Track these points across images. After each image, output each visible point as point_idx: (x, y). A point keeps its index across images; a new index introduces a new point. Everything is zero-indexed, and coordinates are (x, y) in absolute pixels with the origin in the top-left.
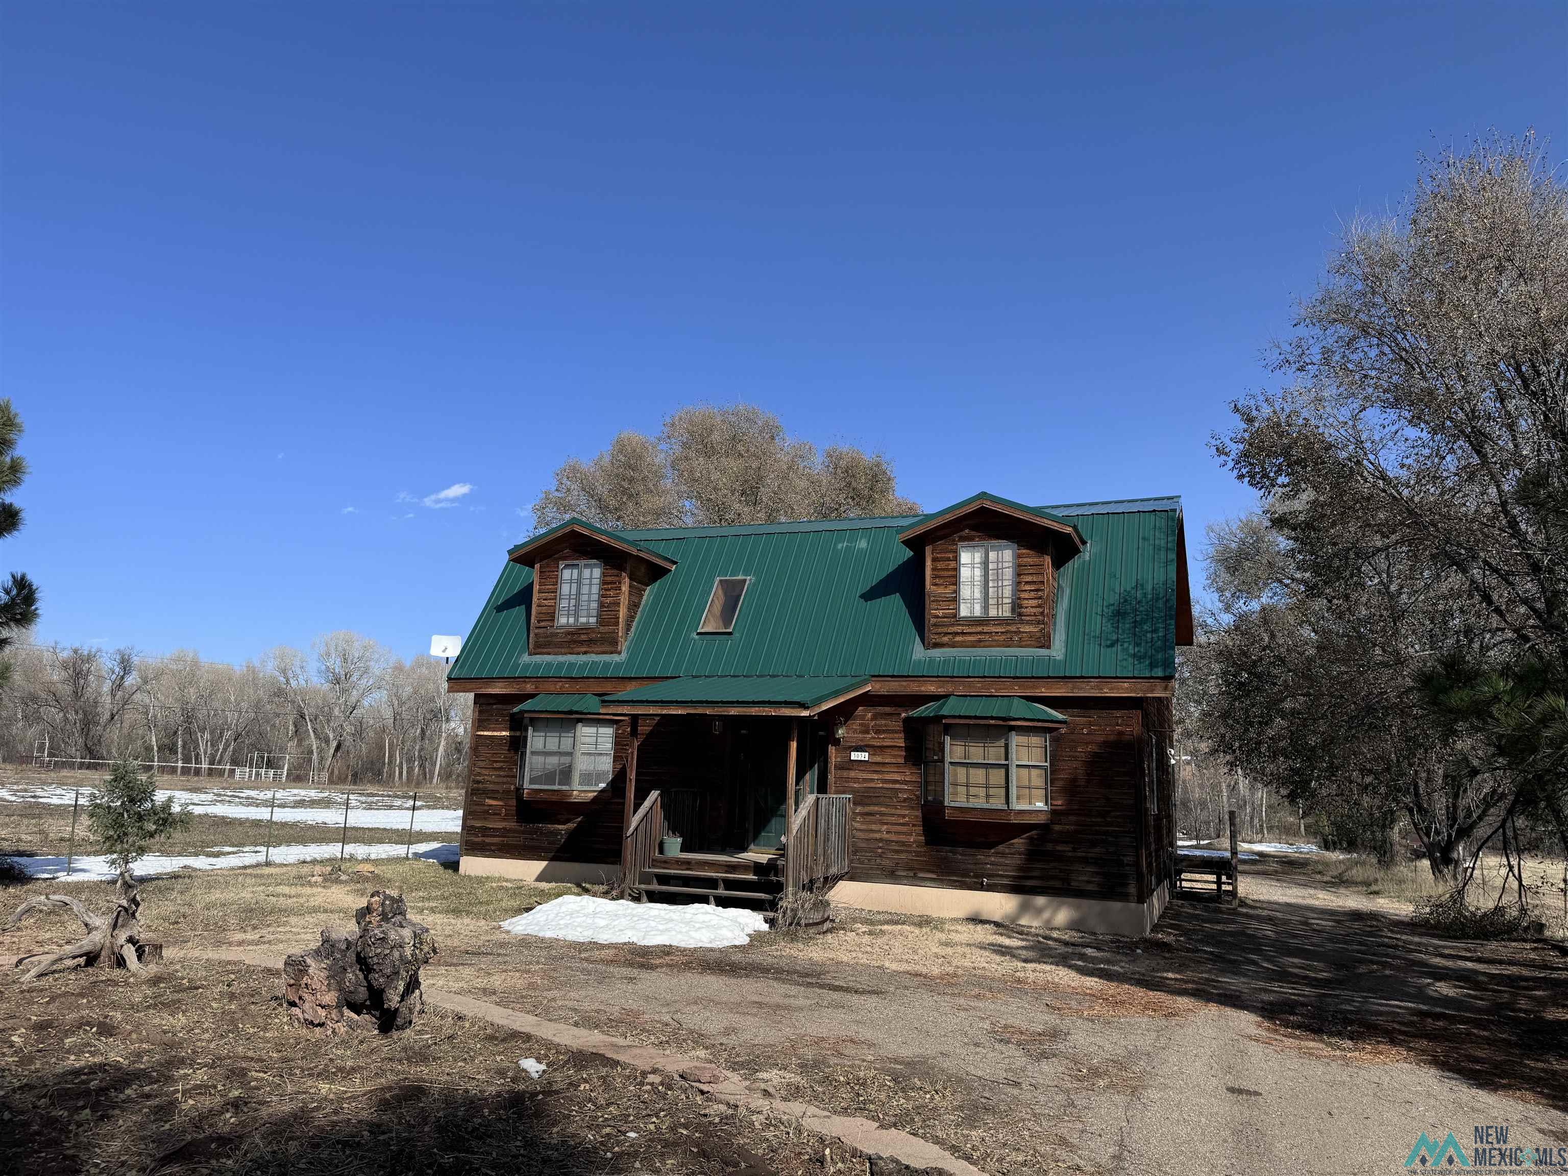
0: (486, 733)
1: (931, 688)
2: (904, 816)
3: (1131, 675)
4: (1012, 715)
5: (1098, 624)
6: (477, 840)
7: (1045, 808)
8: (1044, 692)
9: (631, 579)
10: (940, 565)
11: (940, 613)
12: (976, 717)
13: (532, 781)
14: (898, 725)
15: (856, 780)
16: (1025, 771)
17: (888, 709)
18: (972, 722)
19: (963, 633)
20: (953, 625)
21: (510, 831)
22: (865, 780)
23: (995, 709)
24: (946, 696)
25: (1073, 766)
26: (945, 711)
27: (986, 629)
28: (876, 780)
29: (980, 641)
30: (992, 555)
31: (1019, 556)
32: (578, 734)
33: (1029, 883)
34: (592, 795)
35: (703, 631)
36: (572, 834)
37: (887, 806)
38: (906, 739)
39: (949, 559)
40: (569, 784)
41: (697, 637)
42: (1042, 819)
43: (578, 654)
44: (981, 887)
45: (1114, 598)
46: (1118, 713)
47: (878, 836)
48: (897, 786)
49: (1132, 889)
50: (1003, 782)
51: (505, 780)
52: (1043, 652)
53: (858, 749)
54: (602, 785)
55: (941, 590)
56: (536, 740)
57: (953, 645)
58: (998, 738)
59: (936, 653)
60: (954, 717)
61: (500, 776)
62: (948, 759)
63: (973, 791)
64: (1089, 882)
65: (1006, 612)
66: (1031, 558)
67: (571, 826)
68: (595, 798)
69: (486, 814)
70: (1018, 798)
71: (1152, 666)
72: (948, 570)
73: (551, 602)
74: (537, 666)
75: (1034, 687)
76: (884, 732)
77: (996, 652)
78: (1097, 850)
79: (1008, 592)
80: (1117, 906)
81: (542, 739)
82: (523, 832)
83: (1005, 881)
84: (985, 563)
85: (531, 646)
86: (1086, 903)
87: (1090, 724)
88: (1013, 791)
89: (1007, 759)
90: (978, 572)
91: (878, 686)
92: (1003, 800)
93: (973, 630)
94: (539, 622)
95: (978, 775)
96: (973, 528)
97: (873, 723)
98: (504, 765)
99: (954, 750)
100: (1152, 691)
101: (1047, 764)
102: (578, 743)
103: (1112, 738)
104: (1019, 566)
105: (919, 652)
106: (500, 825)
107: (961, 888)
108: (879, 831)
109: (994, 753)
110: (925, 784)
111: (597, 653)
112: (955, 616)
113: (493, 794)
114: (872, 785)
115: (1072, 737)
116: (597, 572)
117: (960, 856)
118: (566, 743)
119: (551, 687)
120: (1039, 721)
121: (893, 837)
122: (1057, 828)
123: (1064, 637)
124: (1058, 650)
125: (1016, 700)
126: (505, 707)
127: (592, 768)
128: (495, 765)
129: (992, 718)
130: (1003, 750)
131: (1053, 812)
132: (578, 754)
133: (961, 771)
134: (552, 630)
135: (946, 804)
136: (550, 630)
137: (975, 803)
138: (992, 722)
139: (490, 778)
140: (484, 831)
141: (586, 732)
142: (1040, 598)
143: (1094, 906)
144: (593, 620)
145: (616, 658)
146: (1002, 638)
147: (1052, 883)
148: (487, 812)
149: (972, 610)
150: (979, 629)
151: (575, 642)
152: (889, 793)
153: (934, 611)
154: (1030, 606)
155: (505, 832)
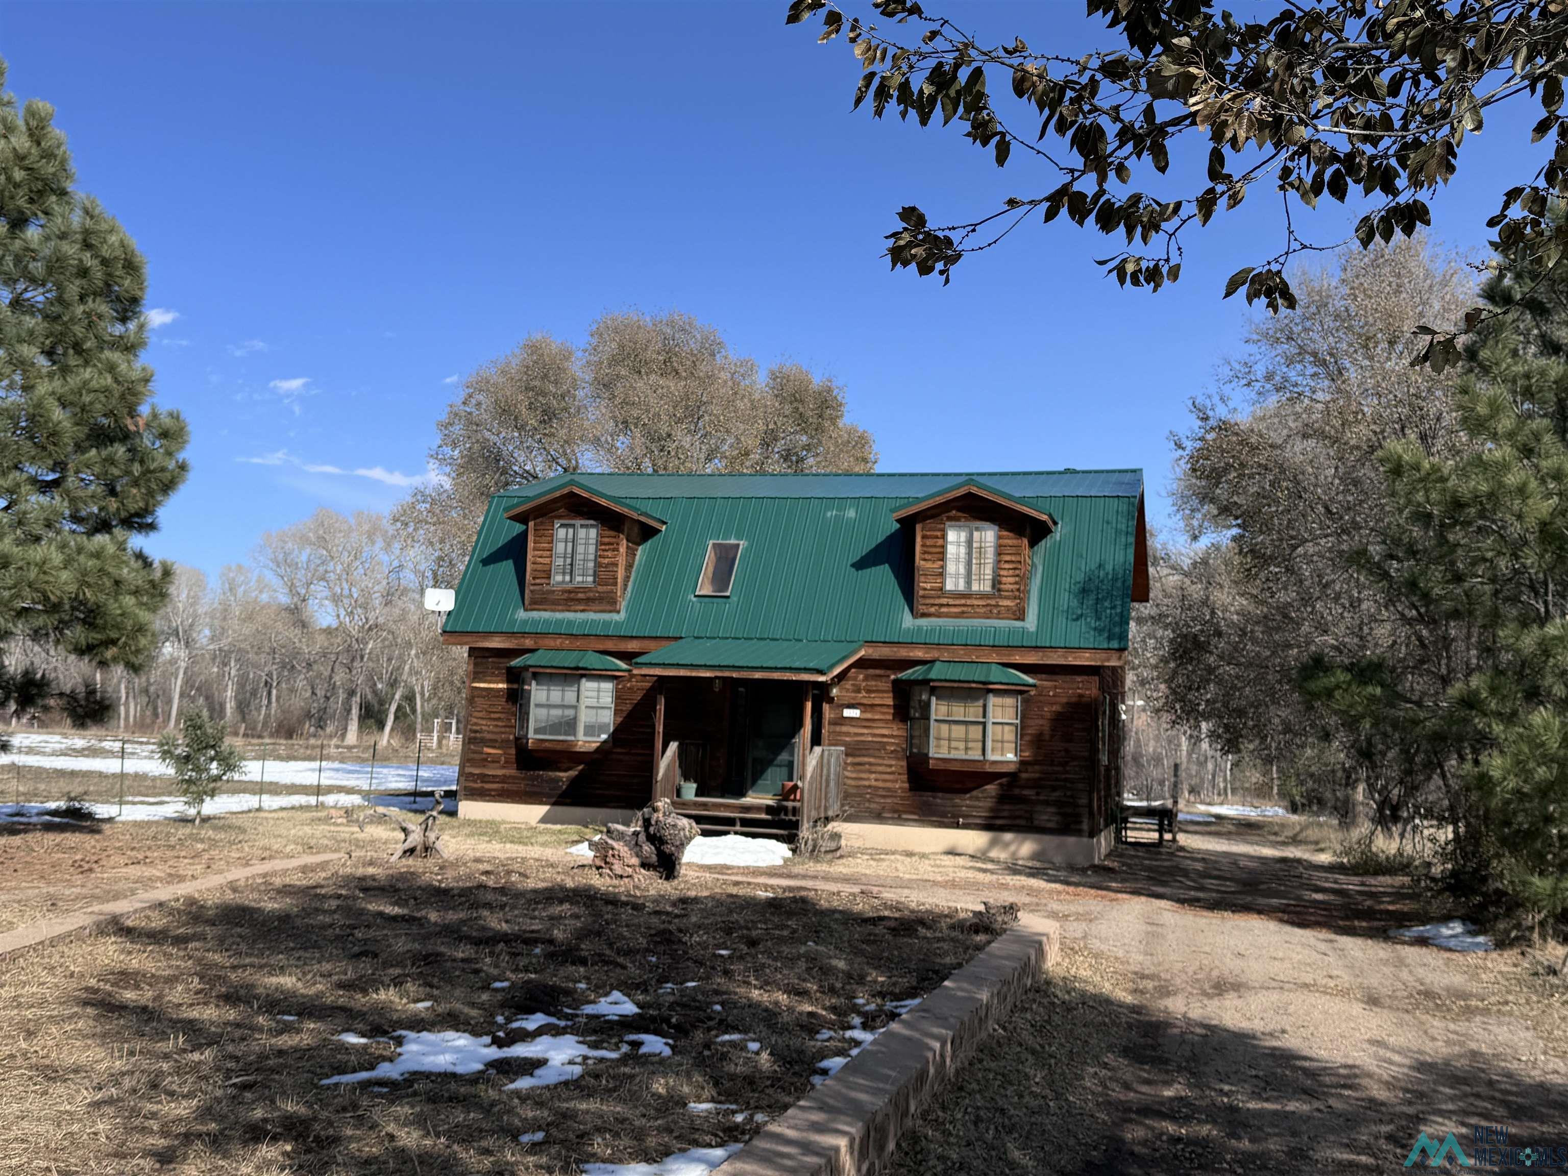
0: (482, 685)
1: (919, 654)
2: (891, 766)
3: (1091, 646)
4: (992, 679)
5: (1065, 599)
6: (475, 785)
7: (1015, 759)
8: (1018, 659)
9: (628, 540)
10: (929, 542)
11: (928, 586)
12: (960, 681)
13: (537, 731)
14: (888, 686)
15: (847, 734)
16: (1000, 727)
17: (878, 672)
18: (956, 685)
19: (948, 605)
20: (939, 597)
21: (510, 777)
22: (856, 734)
23: (978, 674)
24: (932, 662)
25: (1041, 723)
26: (933, 675)
27: (969, 602)
28: (867, 735)
29: (963, 612)
30: (976, 535)
31: (1000, 537)
32: (582, 688)
33: (999, 822)
34: (595, 745)
35: (701, 593)
36: (574, 781)
37: (875, 757)
38: (894, 698)
39: (937, 537)
40: (575, 735)
41: (694, 599)
42: (1012, 768)
43: (576, 611)
44: (957, 826)
45: (1080, 577)
46: (1079, 679)
47: (866, 783)
48: (885, 740)
49: (1085, 827)
50: (980, 737)
51: (503, 730)
52: (1018, 624)
53: (851, 706)
54: (604, 737)
55: (929, 565)
56: (538, 693)
57: (939, 615)
58: (977, 699)
59: (923, 622)
60: (941, 680)
61: (497, 726)
62: (933, 717)
63: (954, 744)
64: (1049, 821)
65: (986, 587)
66: (1011, 540)
67: (573, 773)
68: (598, 748)
69: (484, 761)
70: (993, 750)
71: (1109, 639)
72: (935, 546)
73: (547, 560)
74: (535, 622)
75: (1009, 655)
76: (874, 691)
77: (977, 622)
78: (1057, 794)
79: (988, 571)
80: (1071, 840)
81: (545, 693)
82: (523, 779)
83: (978, 821)
84: (970, 542)
85: (527, 602)
86: (1047, 838)
87: (1056, 687)
88: (989, 744)
89: (984, 716)
90: (963, 550)
91: (870, 651)
92: (980, 752)
93: (957, 602)
94: (534, 578)
95: (958, 731)
96: (959, 509)
97: (864, 684)
98: (502, 716)
99: (938, 709)
100: (1108, 660)
101: (1018, 721)
102: (582, 697)
103: (1074, 700)
104: (1000, 546)
105: (908, 621)
106: (500, 772)
107: (940, 827)
108: (868, 779)
109: (972, 711)
110: (910, 739)
111: (595, 612)
112: (941, 589)
113: (492, 743)
114: (862, 738)
115: (1041, 698)
116: (593, 532)
117: (940, 800)
118: (570, 695)
119: (551, 643)
120: (1013, 684)
121: (880, 784)
122: (1024, 775)
123: (1036, 612)
124: (1031, 622)
125: (994, 667)
126: (502, 660)
127: (593, 720)
128: (493, 716)
129: (974, 682)
130: (981, 709)
131: (1022, 763)
132: (582, 707)
133: (945, 727)
134: (548, 588)
135: (931, 755)
136: (546, 588)
137: (954, 755)
138: (974, 685)
139: (487, 727)
140: (483, 778)
141: (588, 686)
142: (1017, 576)
143: (1052, 841)
144: (590, 579)
145: (615, 617)
146: (982, 610)
147: (1018, 822)
148: (486, 760)
149: (956, 585)
150: (963, 602)
151: (572, 600)
152: (877, 746)
153: (924, 585)
154: (1009, 582)
155: (504, 779)
